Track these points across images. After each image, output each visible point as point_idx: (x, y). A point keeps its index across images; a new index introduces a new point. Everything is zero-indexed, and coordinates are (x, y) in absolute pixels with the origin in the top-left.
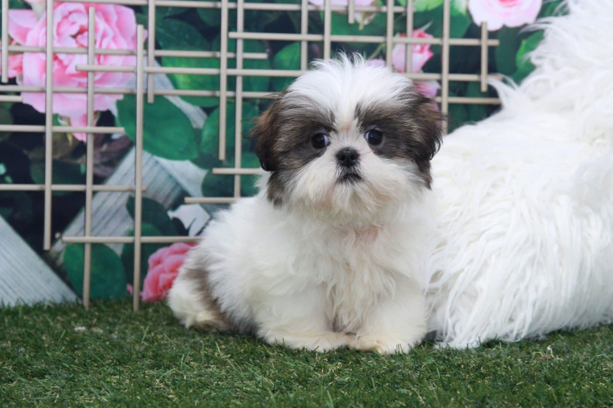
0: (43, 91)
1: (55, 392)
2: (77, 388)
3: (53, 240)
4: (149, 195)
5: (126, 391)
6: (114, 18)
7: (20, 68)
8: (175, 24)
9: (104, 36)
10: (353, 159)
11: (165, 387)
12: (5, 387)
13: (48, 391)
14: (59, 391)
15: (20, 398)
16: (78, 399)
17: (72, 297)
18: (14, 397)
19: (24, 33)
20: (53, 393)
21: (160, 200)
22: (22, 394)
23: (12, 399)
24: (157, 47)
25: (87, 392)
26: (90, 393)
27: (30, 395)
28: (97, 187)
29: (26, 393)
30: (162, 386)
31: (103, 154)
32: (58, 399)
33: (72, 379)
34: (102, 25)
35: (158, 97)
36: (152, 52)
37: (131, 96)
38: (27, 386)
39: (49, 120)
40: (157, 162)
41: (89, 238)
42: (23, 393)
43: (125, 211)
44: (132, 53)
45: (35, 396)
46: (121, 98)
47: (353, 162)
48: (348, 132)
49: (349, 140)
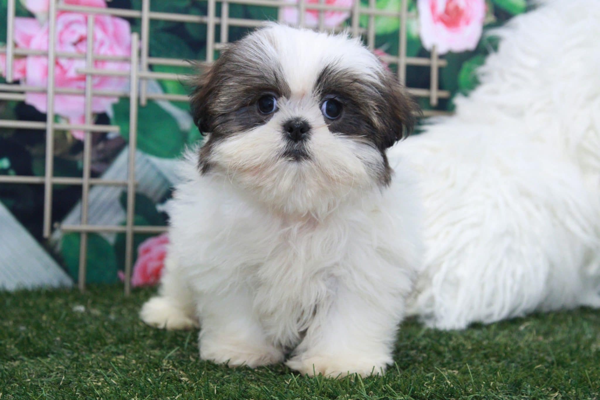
0: (44, 92)
1: (60, 372)
2: (82, 369)
3: (53, 229)
4: (141, 190)
5: (135, 372)
6: (111, 28)
7: (24, 71)
8: (165, 37)
9: (102, 44)
10: (303, 132)
11: (173, 368)
12: (7, 366)
13: (52, 372)
14: (64, 371)
15: (24, 379)
16: (85, 381)
17: (68, 282)
18: (17, 378)
19: (28, 40)
20: (58, 374)
21: (150, 194)
22: (25, 375)
23: (16, 380)
24: (150, 55)
25: (93, 373)
26: (97, 374)
27: (34, 376)
28: (94, 181)
29: (29, 374)
30: (171, 367)
31: (99, 152)
32: (64, 380)
33: (76, 359)
34: (100, 35)
35: (150, 101)
36: (146, 60)
37: (125, 100)
38: (30, 365)
39: (50, 118)
40: (148, 161)
41: (85, 227)
42: (27, 373)
43: (118, 204)
44: (127, 60)
45: (39, 377)
46: (116, 100)
47: (302, 136)
48: (302, 99)
49: (301, 110)
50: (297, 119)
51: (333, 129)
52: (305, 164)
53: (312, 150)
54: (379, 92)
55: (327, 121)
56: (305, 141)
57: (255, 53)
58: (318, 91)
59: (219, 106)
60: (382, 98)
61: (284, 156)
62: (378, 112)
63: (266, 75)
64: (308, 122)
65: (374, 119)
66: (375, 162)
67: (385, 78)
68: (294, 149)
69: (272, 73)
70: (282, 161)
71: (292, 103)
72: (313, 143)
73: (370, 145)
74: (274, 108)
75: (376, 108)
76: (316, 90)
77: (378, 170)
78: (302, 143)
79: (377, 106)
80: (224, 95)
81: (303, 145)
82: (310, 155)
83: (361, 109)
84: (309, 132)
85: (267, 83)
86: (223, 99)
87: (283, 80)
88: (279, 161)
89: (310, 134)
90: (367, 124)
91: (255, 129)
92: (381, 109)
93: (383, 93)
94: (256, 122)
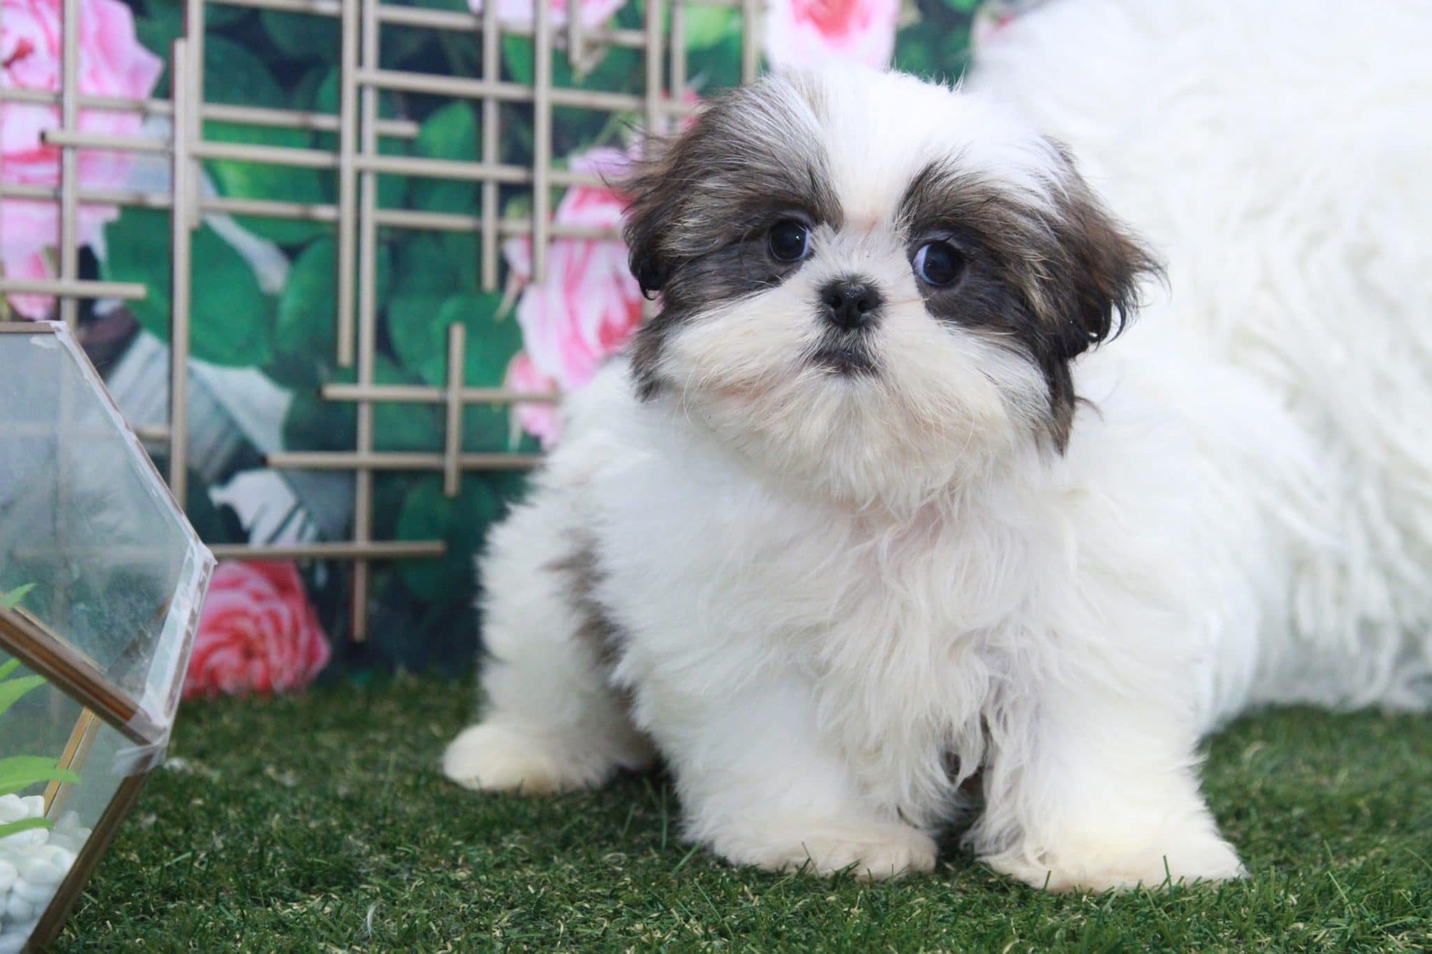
10: (863, 310)
40: (192, 372)
46: (112, 214)
47: (862, 319)
48: (868, 234)
49: (865, 258)
50: (854, 279)
51: (939, 310)
52: (863, 385)
53: (881, 353)
54: (1053, 229)
55: (922, 288)
56: (868, 330)
57: (770, 122)
58: (905, 218)
59: (680, 238)
60: (1058, 245)
61: (815, 362)
62: (1046, 278)
63: (793, 173)
64: (877, 288)
65: (1033, 294)
66: (1028, 394)
67: (1067, 197)
68: (841, 345)
69: (806, 169)
70: (812, 373)
71: (845, 241)
72: (885, 337)
73: (1020, 355)
74: (806, 250)
75: (1040, 268)
76: (900, 216)
77: (1033, 413)
78: (859, 333)
79: (1044, 263)
80: (695, 214)
81: (862, 339)
82: (875, 363)
83: (1007, 270)
84: (876, 310)
85: (792, 190)
86: (691, 222)
87: (827, 185)
88: (804, 374)
89: (880, 314)
90: (1018, 306)
91: (760, 294)
92: (1052, 271)
93: (1063, 233)
94: (762, 279)
